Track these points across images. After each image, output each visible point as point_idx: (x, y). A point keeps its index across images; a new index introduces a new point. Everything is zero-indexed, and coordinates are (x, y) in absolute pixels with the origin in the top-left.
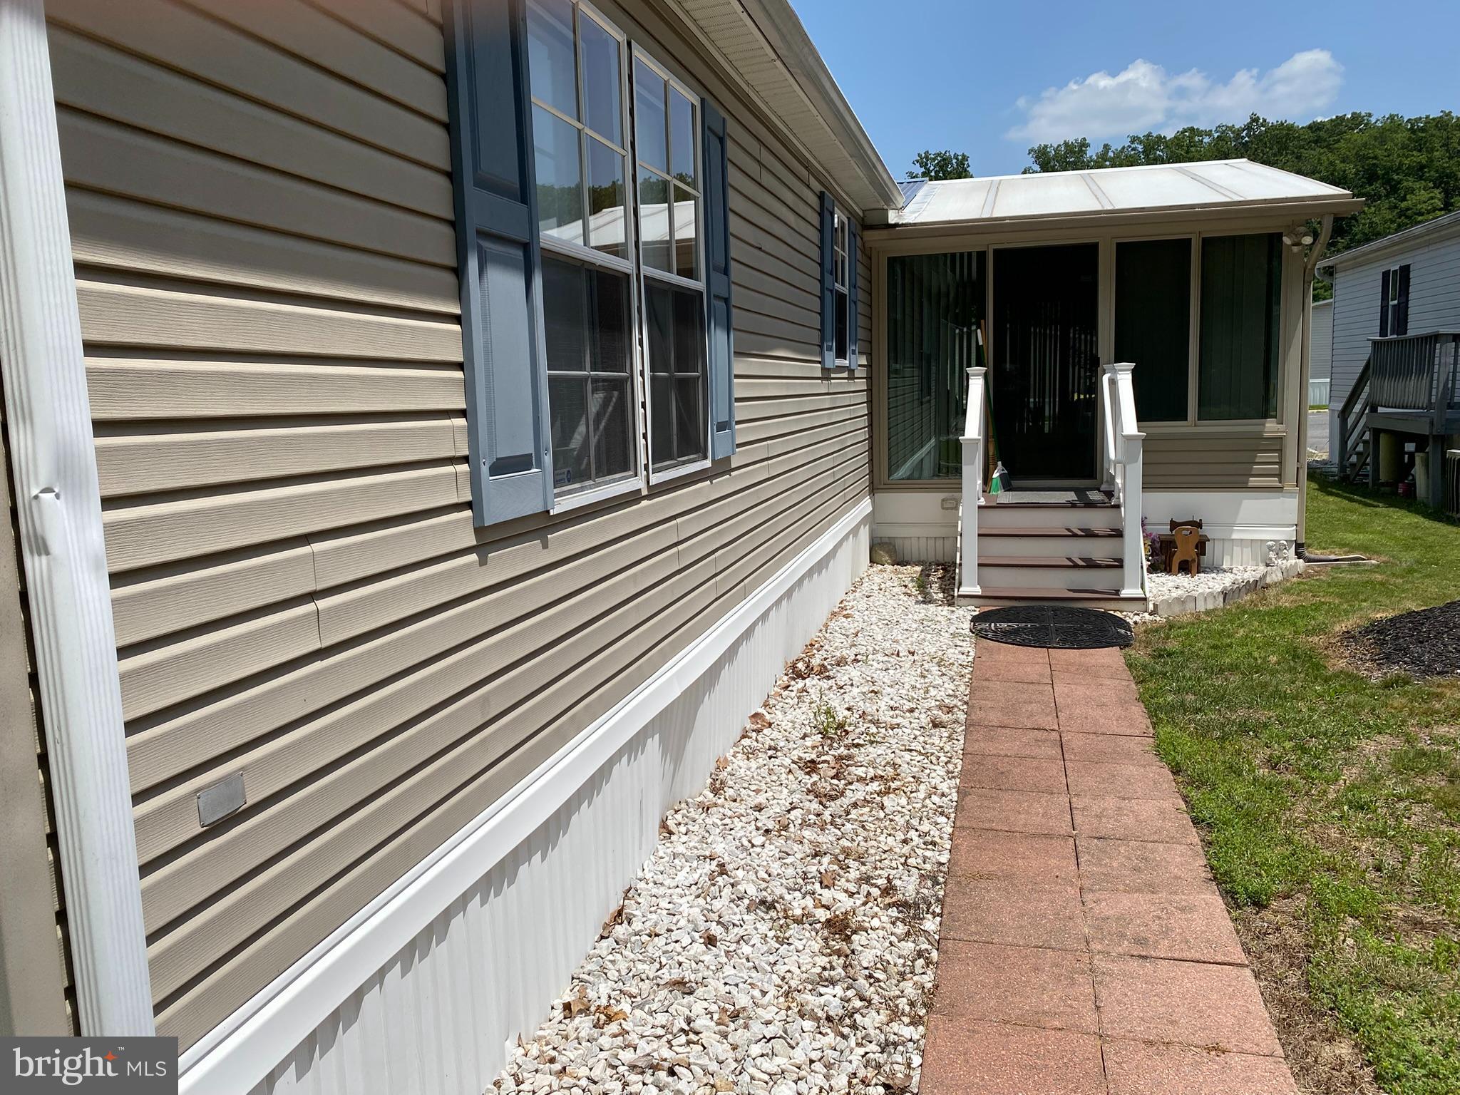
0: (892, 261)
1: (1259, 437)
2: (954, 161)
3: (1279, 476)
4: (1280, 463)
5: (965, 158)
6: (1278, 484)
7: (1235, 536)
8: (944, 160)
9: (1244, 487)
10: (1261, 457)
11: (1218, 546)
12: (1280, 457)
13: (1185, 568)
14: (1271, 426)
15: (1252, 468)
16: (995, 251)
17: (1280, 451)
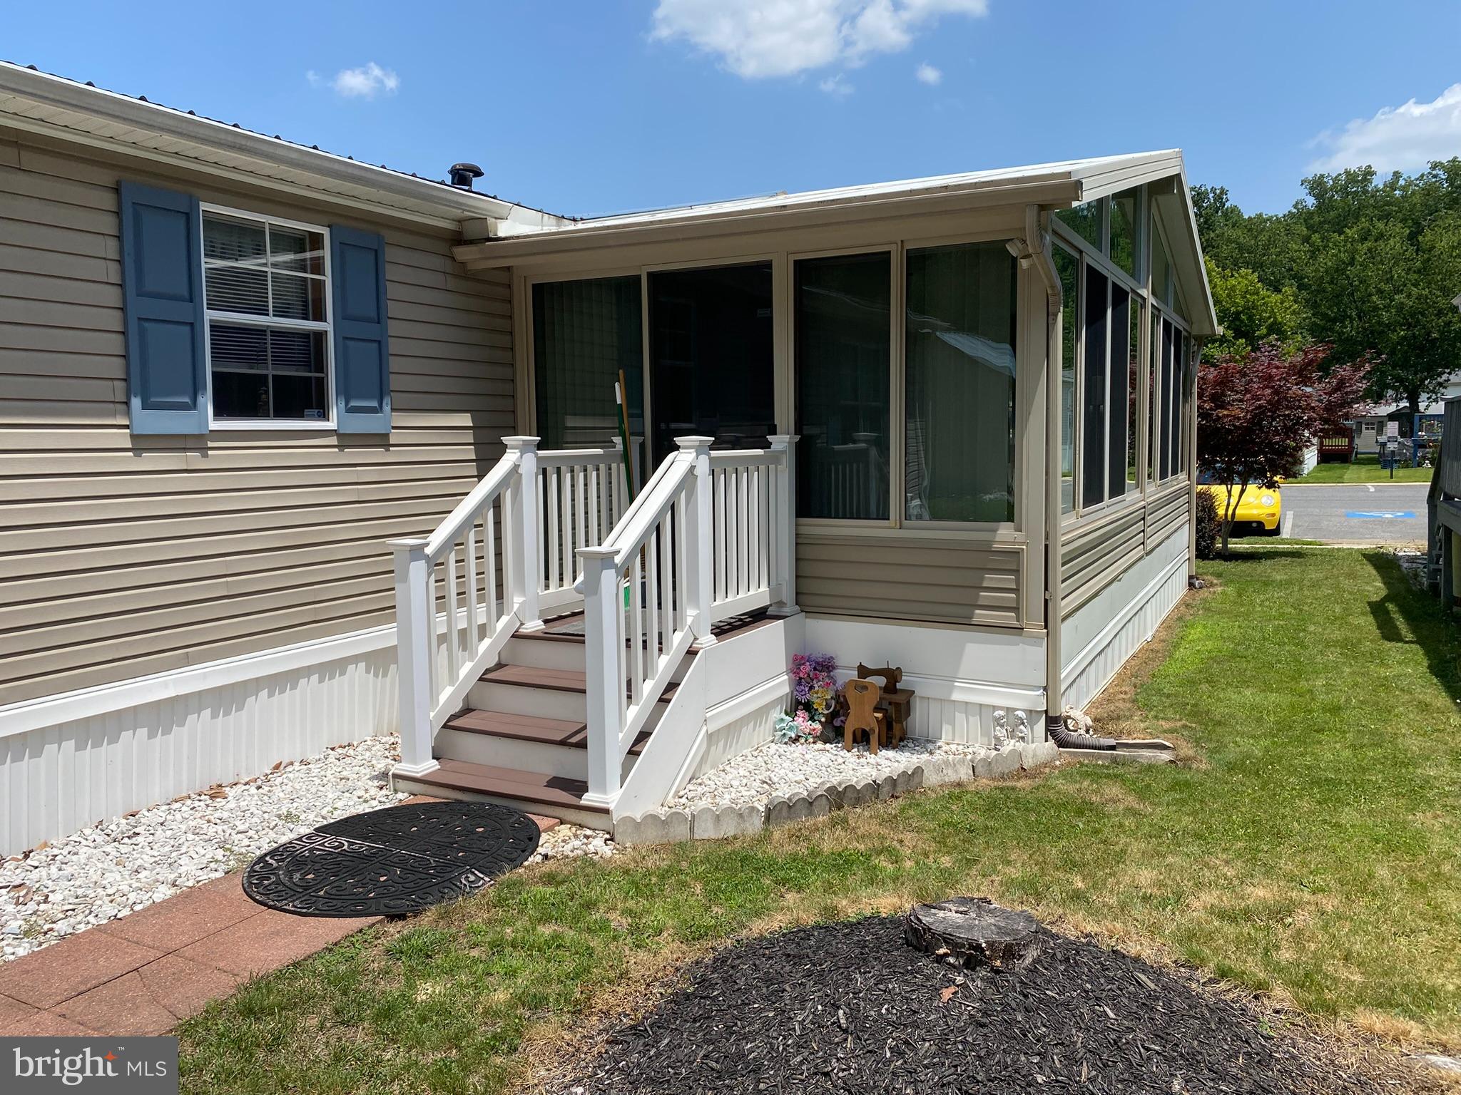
0: (539, 290)
1: (985, 549)
3: (1016, 609)
4: (1016, 591)
6: (1014, 623)
7: (956, 696)
9: (964, 622)
10: (990, 579)
11: (934, 709)
12: (1018, 581)
13: (862, 739)
14: (1005, 534)
15: (978, 595)
16: (650, 275)
17: (1016, 572)
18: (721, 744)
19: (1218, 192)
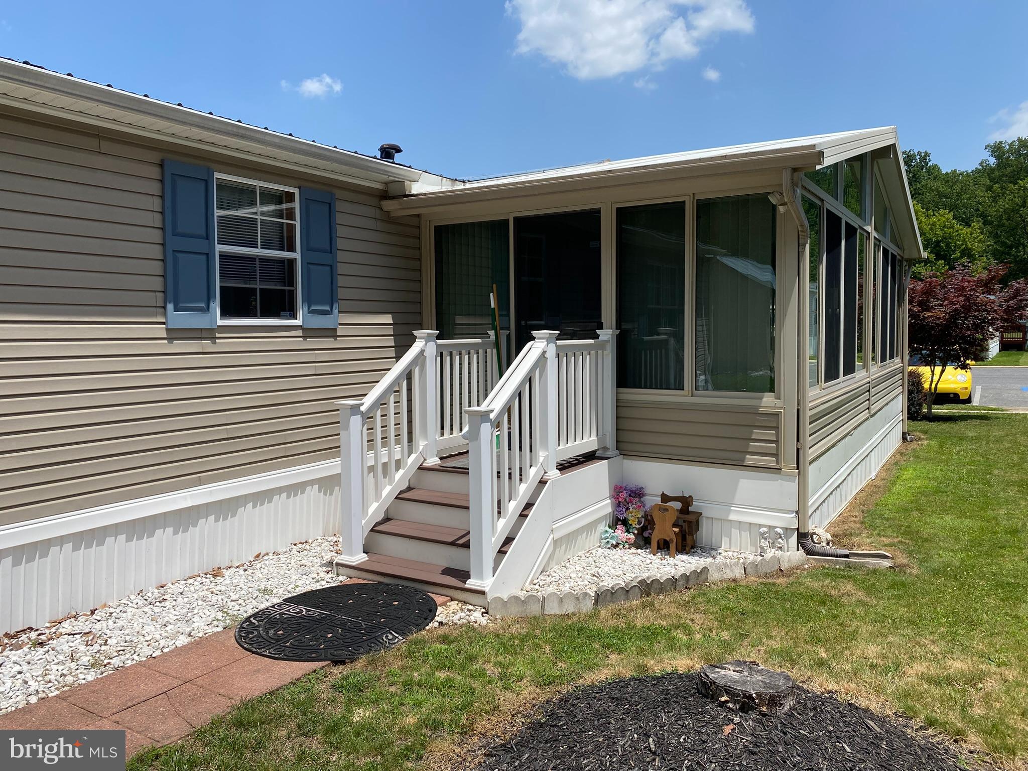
0: (438, 229)
1: (754, 412)
2: (918, 157)
3: (776, 455)
4: (776, 442)
5: (927, 154)
6: (775, 465)
7: (732, 517)
8: (908, 156)
9: (739, 464)
10: (757, 434)
11: (716, 526)
12: (777, 435)
13: (664, 547)
14: (768, 401)
15: (749, 445)
16: (515, 219)
17: (777, 428)
18: (563, 547)
19: (923, 154)
